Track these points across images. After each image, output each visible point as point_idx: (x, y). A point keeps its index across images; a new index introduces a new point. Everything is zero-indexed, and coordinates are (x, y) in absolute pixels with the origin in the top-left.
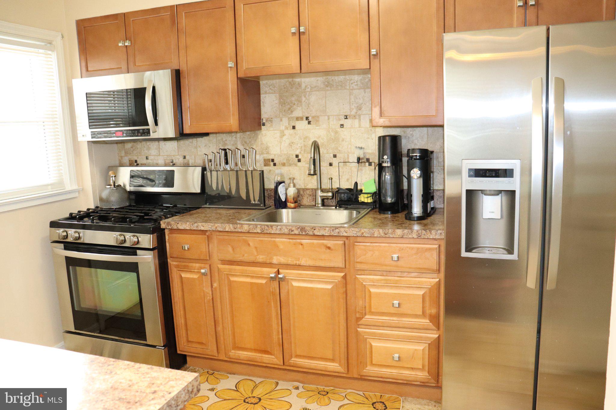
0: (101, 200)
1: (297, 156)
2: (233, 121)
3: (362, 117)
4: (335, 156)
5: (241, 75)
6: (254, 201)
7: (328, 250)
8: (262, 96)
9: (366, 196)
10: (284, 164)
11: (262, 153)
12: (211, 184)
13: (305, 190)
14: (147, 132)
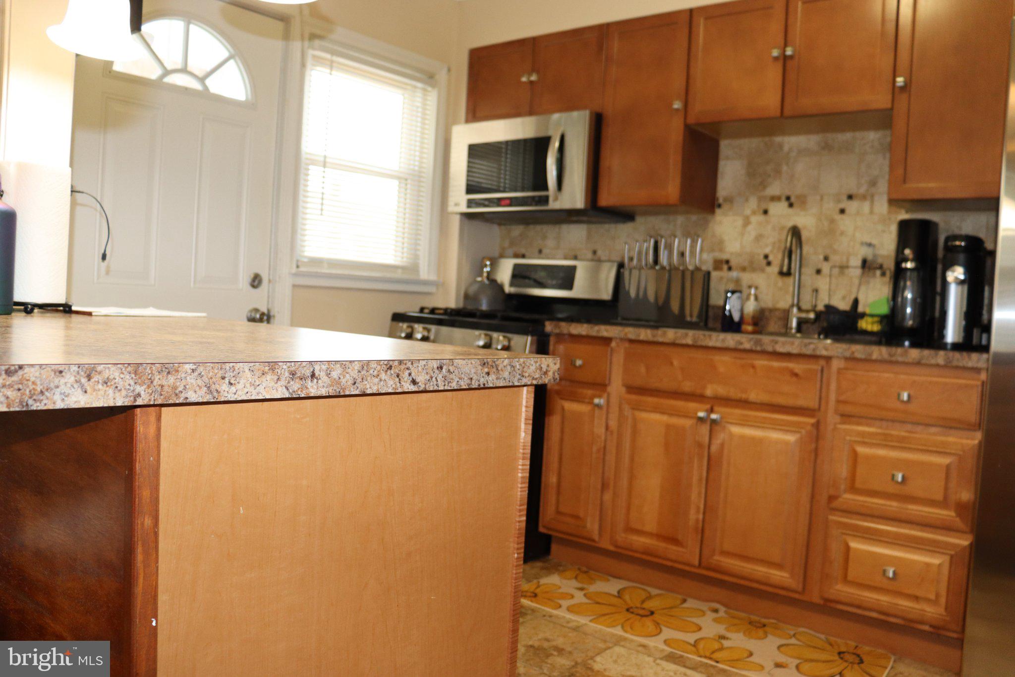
0: (466, 296)
1: (766, 257)
2: (672, 189)
3: (876, 198)
4: (826, 259)
5: (691, 120)
6: (691, 316)
7: (794, 379)
8: (722, 164)
9: (870, 319)
10: (744, 269)
11: (712, 250)
12: (629, 287)
13: (771, 310)
14: (545, 200)
